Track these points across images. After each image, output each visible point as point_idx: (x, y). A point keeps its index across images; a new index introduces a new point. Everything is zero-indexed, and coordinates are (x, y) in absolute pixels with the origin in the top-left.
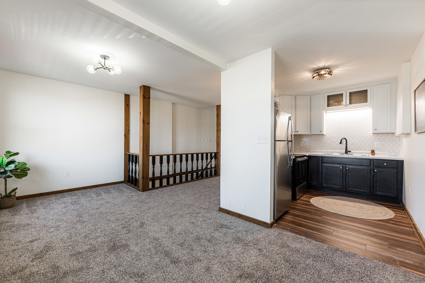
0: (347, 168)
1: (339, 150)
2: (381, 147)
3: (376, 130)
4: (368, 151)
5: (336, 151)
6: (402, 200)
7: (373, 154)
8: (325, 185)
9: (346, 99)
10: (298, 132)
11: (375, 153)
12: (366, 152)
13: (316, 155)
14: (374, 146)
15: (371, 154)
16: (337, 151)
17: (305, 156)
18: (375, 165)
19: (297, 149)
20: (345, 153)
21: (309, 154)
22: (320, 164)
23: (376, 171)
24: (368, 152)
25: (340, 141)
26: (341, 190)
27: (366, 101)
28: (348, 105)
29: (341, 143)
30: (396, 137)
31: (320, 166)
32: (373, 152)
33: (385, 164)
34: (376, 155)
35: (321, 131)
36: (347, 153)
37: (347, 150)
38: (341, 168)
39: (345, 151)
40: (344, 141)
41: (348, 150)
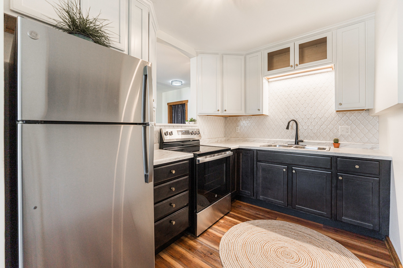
0: (294, 171)
1: (287, 138)
2: (350, 134)
3: (341, 104)
4: (329, 140)
5: (282, 141)
6: (388, 236)
7: (336, 146)
8: (261, 197)
9: (294, 56)
10: (225, 110)
11: (339, 144)
12: (326, 143)
13: (249, 147)
14: (339, 132)
15: (334, 145)
16: (285, 141)
17: (229, 149)
18: (338, 168)
19: (233, 137)
20: (295, 144)
21: (240, 146)
22: (255, 163)
23: (340, 178)
24: (330, 143)
25: (287, 124)
26: (285, 207)
27: (324, 56)
28: (297, 65)
29: (288, 128)
30: (374, 116)
31: (255, 165)
32: (336, 143)
33: (357, 167)
34: (342, 147)
35: (259, 110)
36: (298, 144)
37: (298, 139)
38: (284, 170)
39: (295, 140)
40: (293, 124)
41: (300, 139)
